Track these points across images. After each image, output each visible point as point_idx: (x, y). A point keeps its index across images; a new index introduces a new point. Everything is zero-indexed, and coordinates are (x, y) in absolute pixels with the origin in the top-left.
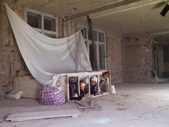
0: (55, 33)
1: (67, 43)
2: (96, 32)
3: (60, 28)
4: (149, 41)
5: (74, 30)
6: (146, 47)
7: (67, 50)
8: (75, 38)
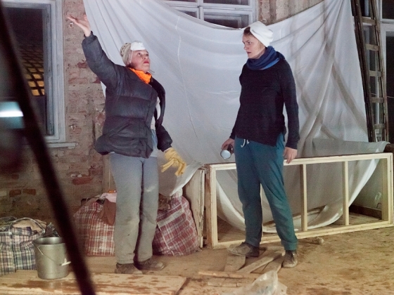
0: (244, 9)
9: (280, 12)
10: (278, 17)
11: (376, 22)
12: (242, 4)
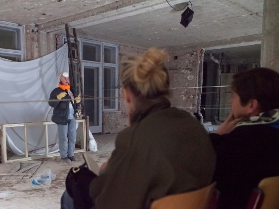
0: (18, 52)
1: (40, 68)
2: (100, 45)
3: (29, 43)
4: (194, 61)
5: (52, 46)
6: (189, 72)
7: (38, 79)
8: (54, 60)
9: (36, 54)
10: (35, 57)
11: (79, 61)
12: (18, 50)
